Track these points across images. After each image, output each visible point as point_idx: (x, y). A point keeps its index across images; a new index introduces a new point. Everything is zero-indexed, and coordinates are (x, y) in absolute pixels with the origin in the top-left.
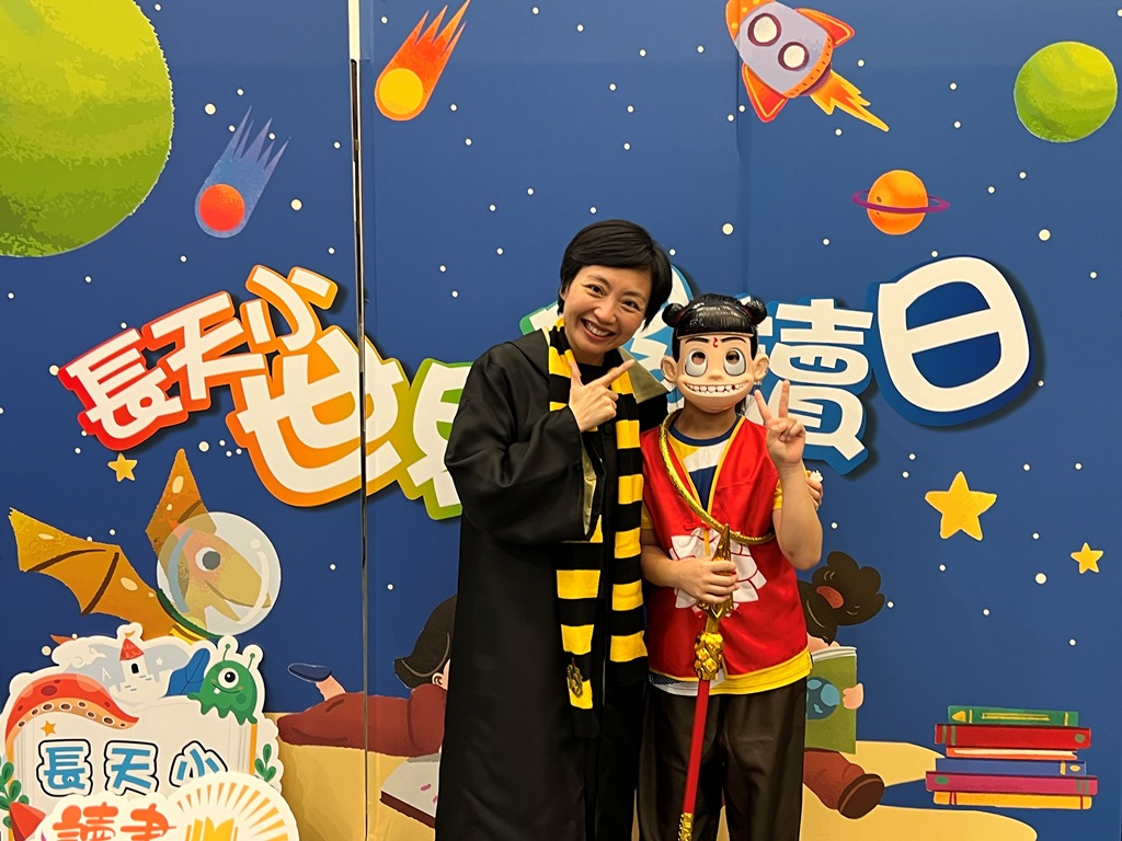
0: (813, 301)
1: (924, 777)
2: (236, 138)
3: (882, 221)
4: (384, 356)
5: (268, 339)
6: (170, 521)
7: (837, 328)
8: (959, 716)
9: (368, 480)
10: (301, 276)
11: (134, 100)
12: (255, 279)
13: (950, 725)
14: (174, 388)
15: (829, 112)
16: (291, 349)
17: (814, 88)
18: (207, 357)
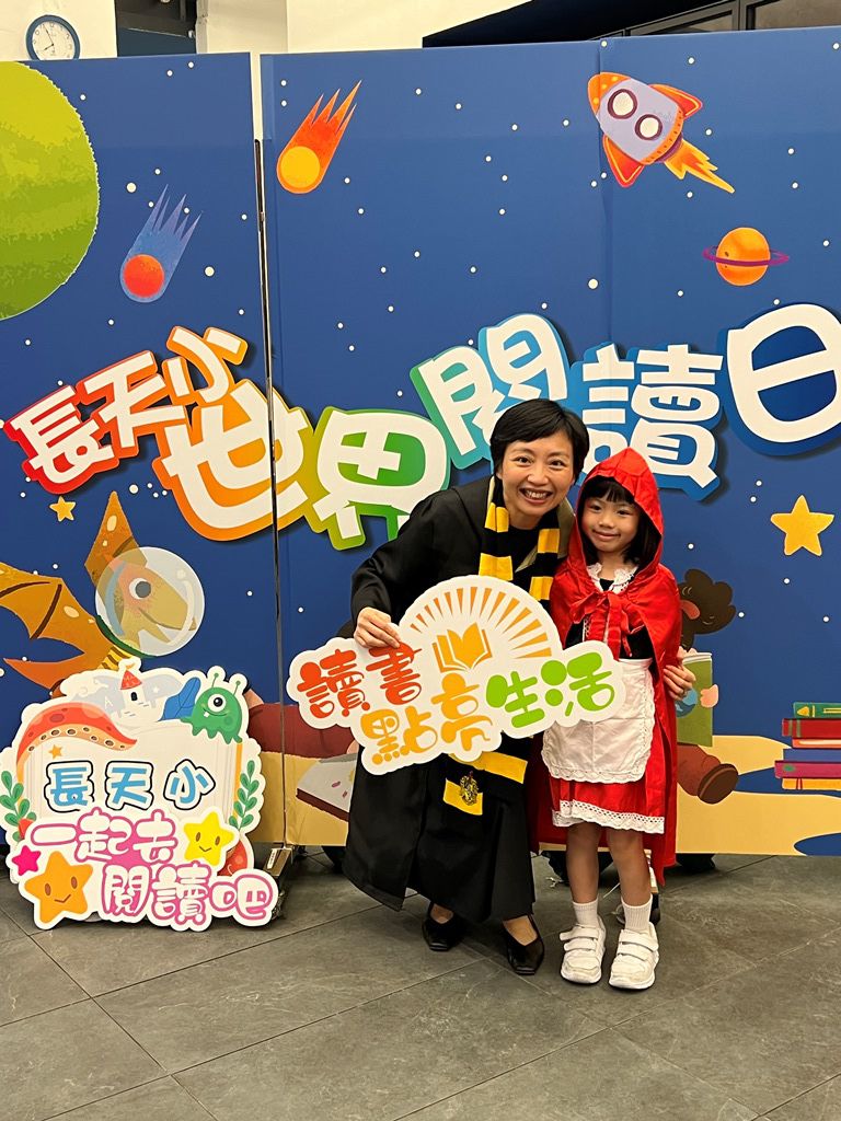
0: (669, 347)
1: (773, 766)
2: (155, 212)
3: (729, 274)
4: (290, 406)
5: (188, 392)
6: (106, 556)
7: (691, 370)
8: (804, 711)
9: (278, 517)
10: (216, 335)
11: (64, 181)
12: (175, 339)
13: (795, 720)
14: (106, 437)
15: (681, 177)
16: (208, 401)
17: (666, 156)
18: (135, 409)
